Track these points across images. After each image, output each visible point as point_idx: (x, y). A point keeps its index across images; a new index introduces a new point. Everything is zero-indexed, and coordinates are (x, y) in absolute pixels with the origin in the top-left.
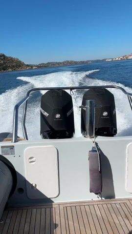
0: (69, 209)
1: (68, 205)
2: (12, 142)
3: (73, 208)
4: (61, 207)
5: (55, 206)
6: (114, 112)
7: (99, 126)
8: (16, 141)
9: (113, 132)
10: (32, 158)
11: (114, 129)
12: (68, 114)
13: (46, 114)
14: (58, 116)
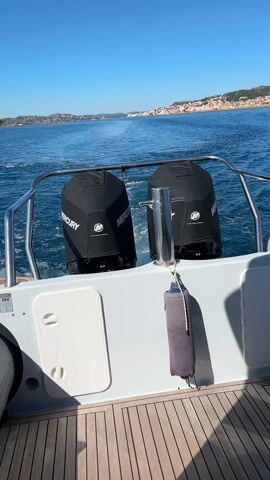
0: (133, 412)
1: (131, 404)
2: (6, 286)
3: (142, 409)
5: (105, 409)
6: (213, 211)
7: (184, 242)
8: (14, 283)
9: (214, 252)
10: (50, 315)
11: (215, 245)
12: (120, 221)
13: (74, 225)
14: (99, 227)
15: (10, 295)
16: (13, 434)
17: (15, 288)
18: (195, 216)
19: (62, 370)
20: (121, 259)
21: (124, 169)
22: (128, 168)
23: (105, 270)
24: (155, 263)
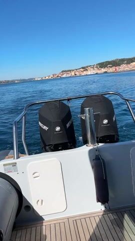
0: (79, 222)
1: (78, 218)
2: (14, 159)
3: (83, 221)
4: (71, 221)
5: (64, 221)
6: (114, 119)
7: (101, 135)
8: (18, 157)
9: (115, 139)
10: (36, 173)
11: (116, 136)
12: (68, 125)
13: (45, 128)
14: (58, 129)
15: (16, 163)
16: (19, 235)
17: (19, 160)
18: (105, 121)
19: (42, 201)
20: (69, 144)
21: (68, 100)
22: (71, 99)
23: (61, 150)
24: (87, 146)
